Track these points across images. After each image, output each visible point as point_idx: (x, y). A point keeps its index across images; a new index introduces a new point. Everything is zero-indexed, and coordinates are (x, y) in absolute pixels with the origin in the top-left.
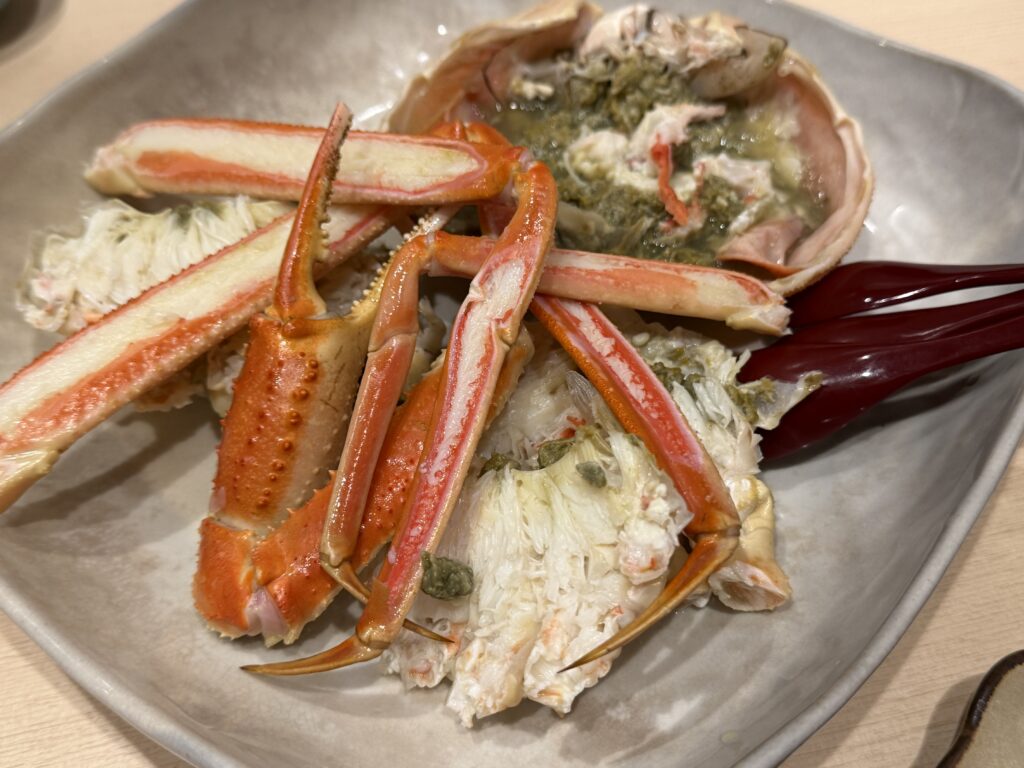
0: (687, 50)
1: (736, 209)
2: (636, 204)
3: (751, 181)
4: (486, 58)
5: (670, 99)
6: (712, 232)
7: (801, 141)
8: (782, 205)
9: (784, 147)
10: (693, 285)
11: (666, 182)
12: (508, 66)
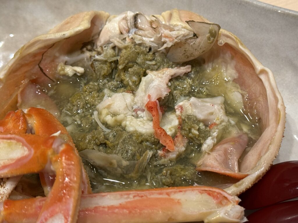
0: (161, 37)
1: (204, 135)
2: (142, 142)
3: (212, 114)
4: (38, 58)
5: (156, 67)
6: (192, 151)
7: (239, 82)
8: (233, 126)
9: (230, 86)
10: (179, 203)
11: (158, 125)
12: (54, 59)
